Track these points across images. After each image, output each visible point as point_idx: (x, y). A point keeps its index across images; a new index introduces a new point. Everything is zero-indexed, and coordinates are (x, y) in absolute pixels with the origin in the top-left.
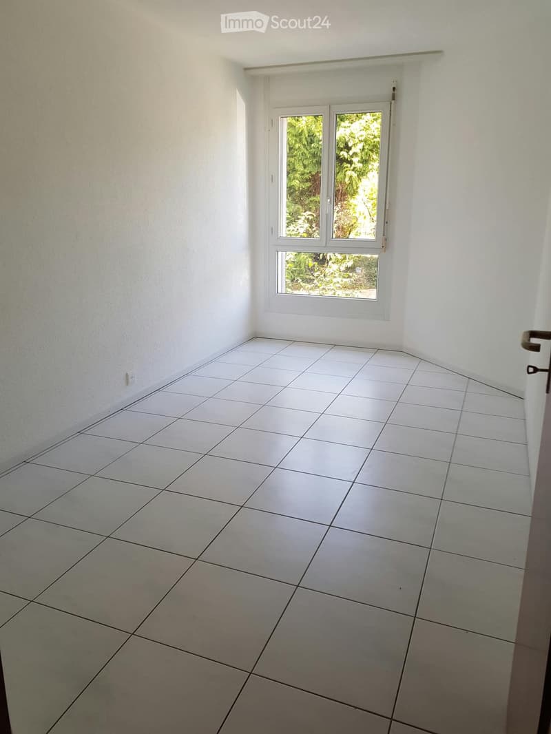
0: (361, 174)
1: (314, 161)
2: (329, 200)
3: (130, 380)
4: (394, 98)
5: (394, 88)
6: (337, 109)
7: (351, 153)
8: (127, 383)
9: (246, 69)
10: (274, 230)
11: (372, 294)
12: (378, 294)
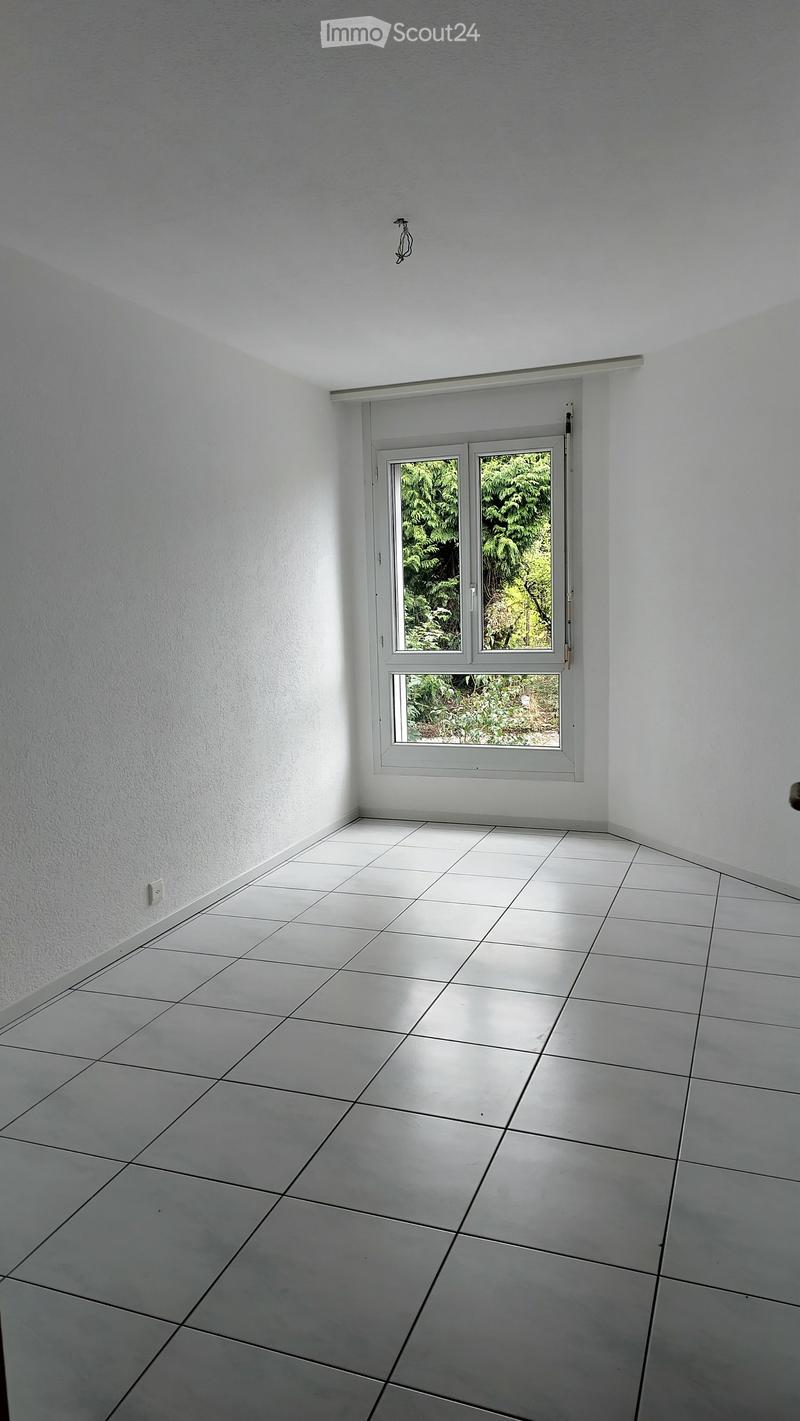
0: (524, 543)
1: (444, 526)
2: (474, 590)
3: (155, 896)
4: (569, 428)
5: (569, 415)
6: (481, 449)
7: (504, 509)
8: (150, 903)
9: (332, 393)
10: (386, 640)
11: (553, 741)
12: (562, 741)
